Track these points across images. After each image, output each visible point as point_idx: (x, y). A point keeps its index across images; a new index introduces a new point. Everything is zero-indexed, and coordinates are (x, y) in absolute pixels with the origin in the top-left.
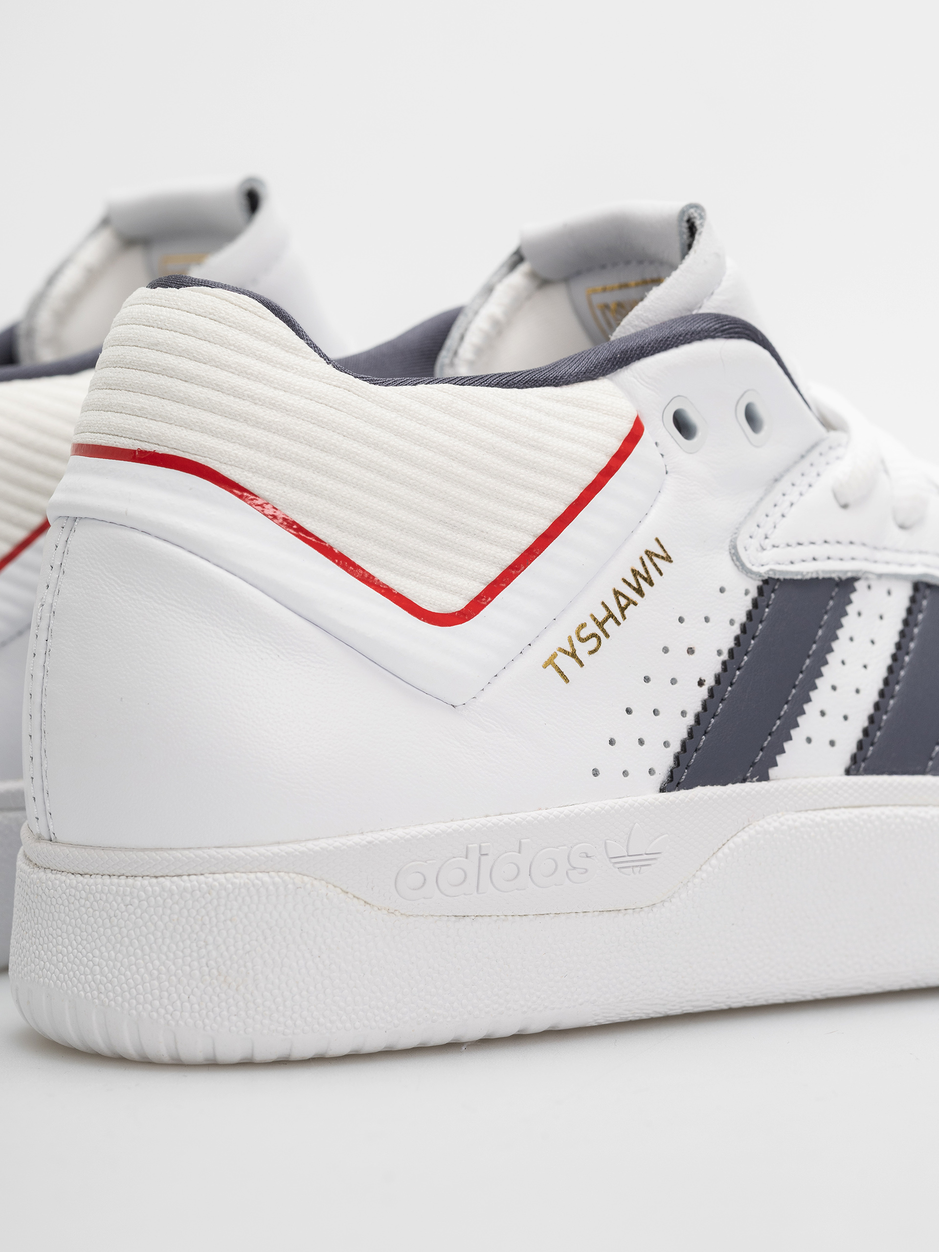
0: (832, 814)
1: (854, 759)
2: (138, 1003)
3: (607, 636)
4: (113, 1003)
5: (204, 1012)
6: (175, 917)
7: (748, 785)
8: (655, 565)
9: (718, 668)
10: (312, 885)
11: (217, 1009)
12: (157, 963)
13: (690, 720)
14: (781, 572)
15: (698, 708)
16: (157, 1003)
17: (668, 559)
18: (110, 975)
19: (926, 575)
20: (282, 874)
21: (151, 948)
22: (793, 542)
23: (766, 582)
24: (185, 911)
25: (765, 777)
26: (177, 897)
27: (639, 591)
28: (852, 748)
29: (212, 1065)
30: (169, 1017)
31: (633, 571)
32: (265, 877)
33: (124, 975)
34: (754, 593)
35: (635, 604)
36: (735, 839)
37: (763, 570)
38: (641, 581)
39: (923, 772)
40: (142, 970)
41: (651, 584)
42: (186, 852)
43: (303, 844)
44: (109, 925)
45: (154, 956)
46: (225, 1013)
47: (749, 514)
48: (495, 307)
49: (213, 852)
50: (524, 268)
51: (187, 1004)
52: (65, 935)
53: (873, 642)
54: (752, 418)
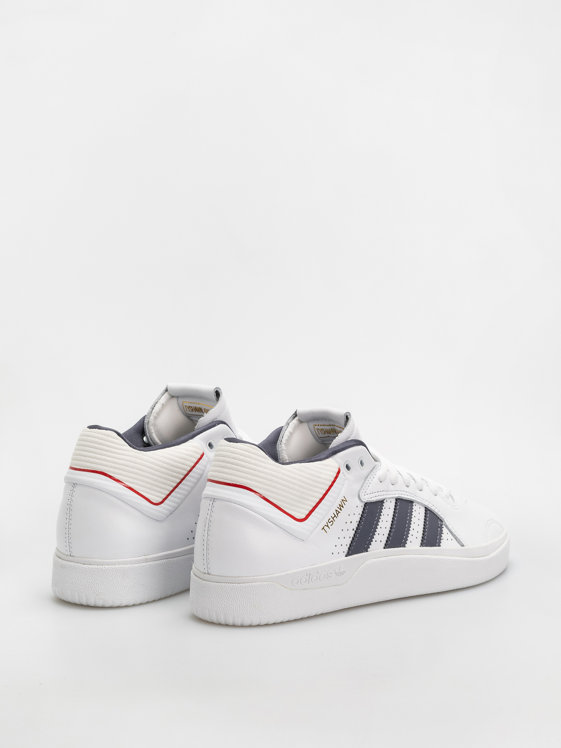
0: (381, 559)
1: (386, 545)
2: (234, 612)
3: (335, 521)
4: (227, 612)
5: (250, 614)
6: (244, 593)
7: (363, 553)
8: (344, 503)
9: (357, 526)
10: (275, 584)
11: (253, 614)
12: (239, 603)
13: (351, 539)
14: (369, 501)
15: (353, 536)
16: (239, 612)
17: (346, 501)
18: (227, 606)
19: (399, 496)
20: (268, 582)
21: (237, 600)
22: (371, 493)
23: (366, 503)
24: (246, 591)
25: (367, 551)
26: (244, 588)
27: (341, 509)
28: (385, 542)
29: (250, 626)
30: (242, 616)
31: (339, 505)
32: (265, 583)
33: (231, 606)
34: (363, 506)
35: (340, 513)
36: (361, 566)
37: (365, 501)
38: (341, 507)
39: (400, 547)
40: (235, 605)
41: (343, 507)
42: (246, 578)
43: (273, 575)
44: (226, 594)
45: (238, 602)
46: (255, 614)
47: (361, 487)
48: (290, 429)
49: (252, 577)
50: (297, 418)
51: (246, 613)
52: (214, 597)
53: (388, 515)
54: (362, 463)
